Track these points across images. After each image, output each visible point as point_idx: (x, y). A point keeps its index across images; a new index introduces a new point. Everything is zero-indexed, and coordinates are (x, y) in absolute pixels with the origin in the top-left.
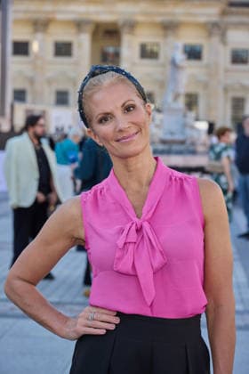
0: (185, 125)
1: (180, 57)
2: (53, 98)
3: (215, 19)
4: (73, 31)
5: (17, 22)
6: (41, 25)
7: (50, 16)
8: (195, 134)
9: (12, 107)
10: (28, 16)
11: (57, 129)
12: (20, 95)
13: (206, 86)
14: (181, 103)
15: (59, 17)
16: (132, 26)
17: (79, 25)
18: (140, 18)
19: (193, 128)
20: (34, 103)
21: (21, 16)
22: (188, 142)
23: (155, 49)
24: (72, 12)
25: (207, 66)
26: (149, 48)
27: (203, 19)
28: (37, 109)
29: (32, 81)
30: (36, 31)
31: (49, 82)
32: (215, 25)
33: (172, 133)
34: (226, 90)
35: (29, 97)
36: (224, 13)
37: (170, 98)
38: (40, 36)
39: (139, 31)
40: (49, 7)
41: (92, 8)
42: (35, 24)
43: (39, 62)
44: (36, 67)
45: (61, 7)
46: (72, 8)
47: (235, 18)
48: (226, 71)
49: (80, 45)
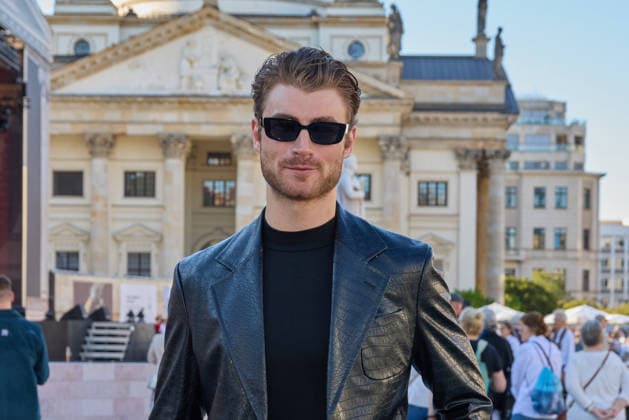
2: (124, 266)
3: (392, 131)
4: (157, 153)
5: (54, 138)
6: (102, 144)
7: (118, 129)
9: (52, 277)
10: (80, 129)
11: (131, 314)
12: (68, 261)
15: (131, 130)
17: (165, 143)
20: (91, 272)
21: (67, 129)
24: (154, 122)
25: (380, 209)
27: (372, 133)
29: (88, 239)
30: (93, 154)
31: (117, 239)
32: (391, 140)
35: (83, 265)
36: (405, 122)
38: (99, 163)
40: (114, 114)
41: (187, 116)
42: (91, 142)
43: (99, 206)
44: (94, 214)
45: (135, 114)
46: (153, 115)
47: (424, 132)
48: (410, 216)
49: (168, 175)
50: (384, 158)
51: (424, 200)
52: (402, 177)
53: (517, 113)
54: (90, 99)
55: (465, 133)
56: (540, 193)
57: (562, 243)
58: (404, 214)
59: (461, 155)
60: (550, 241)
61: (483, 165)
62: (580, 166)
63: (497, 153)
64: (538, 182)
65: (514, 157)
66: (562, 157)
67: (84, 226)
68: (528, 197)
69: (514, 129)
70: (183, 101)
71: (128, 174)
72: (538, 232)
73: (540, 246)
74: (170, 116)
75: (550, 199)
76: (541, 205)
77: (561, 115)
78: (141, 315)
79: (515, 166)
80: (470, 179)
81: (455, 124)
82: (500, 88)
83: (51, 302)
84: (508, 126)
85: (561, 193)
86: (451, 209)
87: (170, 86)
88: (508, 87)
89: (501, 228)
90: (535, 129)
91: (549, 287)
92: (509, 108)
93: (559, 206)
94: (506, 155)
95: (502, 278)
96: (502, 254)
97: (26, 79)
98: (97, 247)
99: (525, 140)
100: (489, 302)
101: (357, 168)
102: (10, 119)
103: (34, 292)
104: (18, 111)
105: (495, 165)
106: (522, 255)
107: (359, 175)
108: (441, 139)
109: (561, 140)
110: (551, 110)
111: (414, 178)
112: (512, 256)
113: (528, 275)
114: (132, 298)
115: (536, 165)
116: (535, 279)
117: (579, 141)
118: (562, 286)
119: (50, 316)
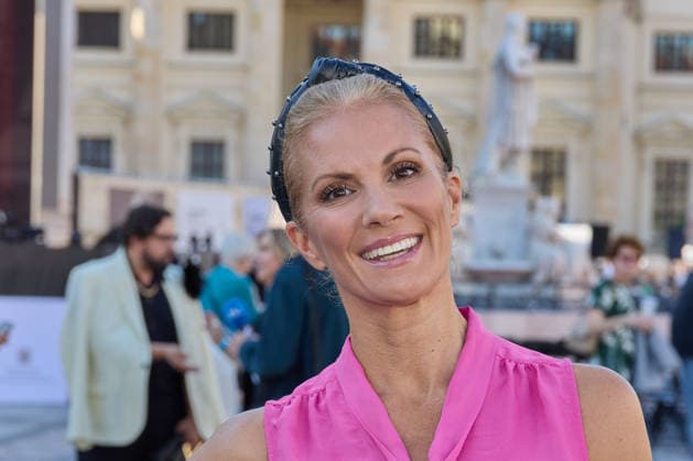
0: (530, 233)
1: (520, 53)
2: (182, 161)
8: (559, 257)
11: (194, 240)
12: (96, 153)
13: (587, 129)
14: (521, 173)
19: (552, 239)
20: (133, 172)
22: (540, 277)
23: (454, 31)
25: (591, 77)
26: (437, 28)
28: (143, 189)
29: (127, 115)
31: (174, 118)
33: (497, 255)
34: (639, 140)
35: (119, 158)
37: (492, 163)
43: (146, 66)
44: (138, 78)
48: (641, 89)
49: (255, 22)
51: (665, 60)
52: (628, 28)
58: (628, 84)
67: (123, 96)
78: (208, 241)
83: (75, 217)
98: (141, 129)
103: (50, 202)
111: (650, 28)
114: (195, 215)
119: (76, 239)
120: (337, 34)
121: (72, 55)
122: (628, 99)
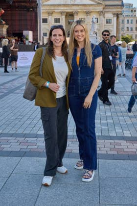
3: (102, 10)
4: (60, 15)
5: (43, 12)
6: (50, 13)
7: (53, 11)
9: (43, 37)
10: (47, 11)
12: (45, 34)
15: (56, 11)
16: (77, 13)
17: (61, 13)
18: (79, 11)
21: (44, 11)
23: (84, 20)
26: (82, 19)
27: (98, 10)
30: (49, 15)
32: (101, 12)
36: (104, 8)
38: (50, 17)
39: (79, 14)
40: (52, 8)
41: (65, 8)
42: (49, 13)
44: (49, 26)
45: (56, 8)
46: (59, 8)
47: (107, 10)
48: (105, 25)
49: (62, 19)
50: (100, 15)
51: (107, 22)
52: (103, 18)
53: (124, 6)
54: (48, 5)
55: (114, 10)
56: (128, 21)
57: (132, 30)
58: (103, 25)
59: (114, 14)
60: (130, 29)
61: (118, 16)
62: (135, 16)
63: (120, 14)
64: (128, 19)
65: (123, 14)
66: (132, 14)
68: (126, 22)
69: (123, 9)
70: (65, 5)
71: (55, 19)
72: (128, 28)
73: (128, 30)
74: (62, 8)
75: (130, 22)
76: (128, 23)
77: (132, 6)
79: (123, 16)
80: (115, 18)
81: (113, 8)
82: (121, 2)
83: (43, 42)
84: (122, 9)
85: (132, 21)
86: (112, 24)
87: (62, 3)
88: (122, 2)
89: (121, 27)
90: (127, 9)
91: (129, 38)
92: (122, 5)
93: (131, 23)
94: (122, 14)
95: (121, 36)
96: (121, 32)
97: (38, 2)
99: (125, 11)
100: (119, 40)
101: (96, 17)
102: (35, 9)
103: (40, 40)
104: (37, 8)
105: (120, 16)
106: (125, 32)
107: (96, 18)
108: (110, 11)
109: (132, 11)
110: (130, 5)
111: (105, 19)
112: (123, 32)
113: (126, 36)
115: (127, 16)
116: (127, 36)
117: (135, 11)
118: (132, 37)
119: (43, 44)
120: (71, 21)
121: (42, 24)
122: (104, 27)
